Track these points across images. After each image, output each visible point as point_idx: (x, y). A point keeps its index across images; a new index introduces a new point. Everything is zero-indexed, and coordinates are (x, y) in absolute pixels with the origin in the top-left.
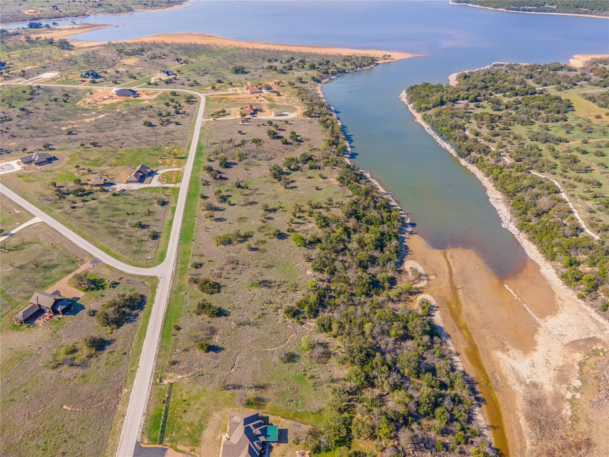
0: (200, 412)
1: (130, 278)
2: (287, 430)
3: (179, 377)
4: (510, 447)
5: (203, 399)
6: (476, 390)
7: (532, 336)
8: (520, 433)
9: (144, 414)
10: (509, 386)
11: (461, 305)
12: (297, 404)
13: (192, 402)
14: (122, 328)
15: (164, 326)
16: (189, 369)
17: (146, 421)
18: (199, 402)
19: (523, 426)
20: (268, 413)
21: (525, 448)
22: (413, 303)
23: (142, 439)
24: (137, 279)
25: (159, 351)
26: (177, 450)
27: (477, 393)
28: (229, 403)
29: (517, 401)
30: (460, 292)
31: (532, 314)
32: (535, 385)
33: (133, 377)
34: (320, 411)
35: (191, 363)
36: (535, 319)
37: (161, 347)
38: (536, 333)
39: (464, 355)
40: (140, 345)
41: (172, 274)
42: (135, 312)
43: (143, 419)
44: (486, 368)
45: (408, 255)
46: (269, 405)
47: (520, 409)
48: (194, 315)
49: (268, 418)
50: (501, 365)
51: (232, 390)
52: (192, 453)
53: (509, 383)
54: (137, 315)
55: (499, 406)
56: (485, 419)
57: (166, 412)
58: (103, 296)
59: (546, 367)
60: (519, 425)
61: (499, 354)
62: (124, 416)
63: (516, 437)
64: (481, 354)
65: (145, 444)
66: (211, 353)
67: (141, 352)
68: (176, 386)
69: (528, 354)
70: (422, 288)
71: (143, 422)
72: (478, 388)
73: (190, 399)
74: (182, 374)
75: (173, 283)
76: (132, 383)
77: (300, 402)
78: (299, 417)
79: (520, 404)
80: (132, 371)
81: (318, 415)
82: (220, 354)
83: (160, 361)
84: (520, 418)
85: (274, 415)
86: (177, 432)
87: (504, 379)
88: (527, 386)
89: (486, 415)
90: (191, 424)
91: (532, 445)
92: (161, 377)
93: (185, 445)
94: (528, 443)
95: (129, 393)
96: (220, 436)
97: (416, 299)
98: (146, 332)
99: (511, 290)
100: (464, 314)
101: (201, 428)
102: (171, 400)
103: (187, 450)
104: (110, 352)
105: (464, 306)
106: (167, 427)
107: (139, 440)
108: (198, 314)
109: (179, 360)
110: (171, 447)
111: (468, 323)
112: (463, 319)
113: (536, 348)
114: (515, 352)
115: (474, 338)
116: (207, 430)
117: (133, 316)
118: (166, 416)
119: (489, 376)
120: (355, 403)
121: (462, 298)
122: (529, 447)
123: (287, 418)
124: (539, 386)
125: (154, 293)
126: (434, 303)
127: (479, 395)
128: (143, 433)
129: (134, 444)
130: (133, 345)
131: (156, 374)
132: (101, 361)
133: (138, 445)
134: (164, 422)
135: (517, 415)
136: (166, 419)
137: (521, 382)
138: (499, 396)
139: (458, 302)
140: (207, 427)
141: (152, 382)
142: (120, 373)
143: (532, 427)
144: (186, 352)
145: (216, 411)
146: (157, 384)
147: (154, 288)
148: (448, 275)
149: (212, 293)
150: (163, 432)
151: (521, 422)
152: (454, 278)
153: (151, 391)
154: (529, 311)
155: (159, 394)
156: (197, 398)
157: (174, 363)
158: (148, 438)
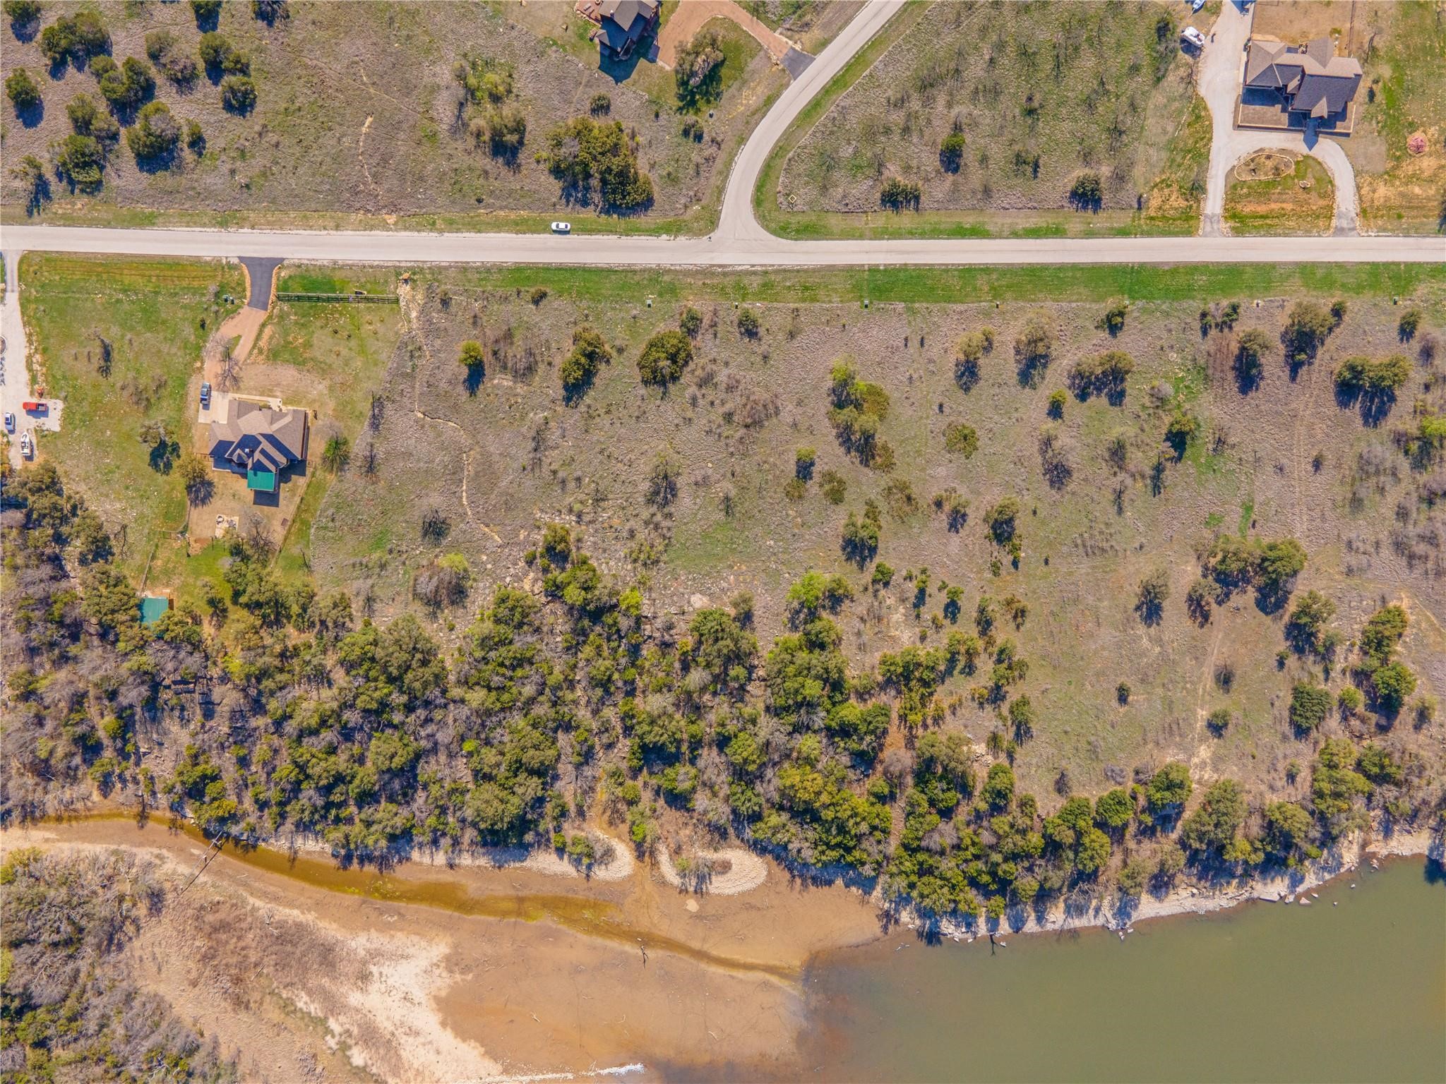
0: (332, 359)
1: (719, 164)
2: (277, 506)
3: (414, 314)
4: (258, 871)
5: (358, 363)
6: (366, 864)
7: (482, 1040)
8: (276, 899)
9: (335, 262)
10: (366, 928)
11: (588, 932)
12: (325, 528)
13: (353, 343)
14: (552, 179)
15: (548, 269)
16: (431, 330)
17: (320, 268)
18: (353, 354)
19: (287, 911)
20: (313, 475)
21: (252, 894)
22: (605, 826)
23: (288, 267)
24: (715, 181)
25: (477, 268)
26: (263, 325)
27: (362, 861)
28: (344, 408)
29: (335, 926)
30: (631, 949)
31: (541, 1077)
32: (364, 977)
33: (418, 228)
34: (308, 567)
35: (443, 334)
36: (526, 1074)
37: (487, 271)
38: (486, 1052)
39: (448, 877)
40: (498, 226)
41: (720, 266)
42: (596, 197)
43: (325, 263)
44: (414, 906)
45: (787, 875)
46: (331, 478)
47: (321, 924)
48: (572, 331)
49: (303, 474)
50: (415, 939)
51: (370, 413)
52: (256, 351)
53: (373, 930)
54: (585, 203)
55: (331, 889)
56: (309, 853)
57: (337, 300)
58: (657, 116)
59: (402, 1023)
60: (291, 904)
61: (440, 948)
62: (337, 228)
63: (272, 889)
64: (448, 912)
65: (278, 273)
66: (465, 372)
67: (479, 231)
68: (392, 309)
69: (434, 1006)
70: (655, 864)
71: (318, 263)
72: (370, 869)
73: (361, 339)
74: (418, 318)
75: (687, 273)
76: (406, 229)
77: (331, 534)
78: (300, 530)
79: (329, 930)
80: (434, 223)
81: (301, 561)
82: (461, 389)
83: (452, 273)
84: (303, 913)
85: (308, 486)
86: (296, 323)
87: (386, 928)
88: (364, 963)
89: (317, 859)
90: (308, 345)
91: (254, 909)
92: (414, 281)
93: (271, 338)
94: (258, 903)
95: (385, 226)
96: (278, 394)
97: (619, 837)
98: (533, 232)
99: (623, 1070)
100: (560, 926)
101: (299, 362)
102: (362, 306)
103: (261, 344)
104: (486, 172)
105: (585, 938)
106: (307, 304)
107: (286, 262)
108: (576, 339)
109: (453, 309)
110: (270, 317)
111: (531, 923)
112: (547, 920)
113: (449, 1029)
114: (443, 982)
115: (491, 919)
116: (295, 373)
117: (584, 195)
118: (329, 300)
119: (396, 904)
120: (316, 630)
121: (614, 944)
122: (251, 900)
123: (299, 508)
124: (360, 983)
125: (655, 232)
126: (600, 873)
127: (355, 865)
128: (299, 266)
129: (280, 256)
130: (502, 213)
131: (422, 269)
132: (466, 158)
133: (279, 262)
134: (318, 299)
135: (309, 910)
136: (324, 301)
137: (375, 955)
138: (350, 898)
139: (595, 929)
140: (300, 371)
141: (403, 264)
142: (433, 201)
143: (281, 925)
144: (471, 321)
145: (330, 386)
146: (398, 274)
147: (674, 229)
148: (696, 945)
149: (642, 367)
150: (299, 298)
151: (296, 912)
152: (685, 957)
153: (382, 267)
154: (550, 1076)
155: (376, 282)
156: (362, 350)
157: (445, 302)
158: (290, 277)
